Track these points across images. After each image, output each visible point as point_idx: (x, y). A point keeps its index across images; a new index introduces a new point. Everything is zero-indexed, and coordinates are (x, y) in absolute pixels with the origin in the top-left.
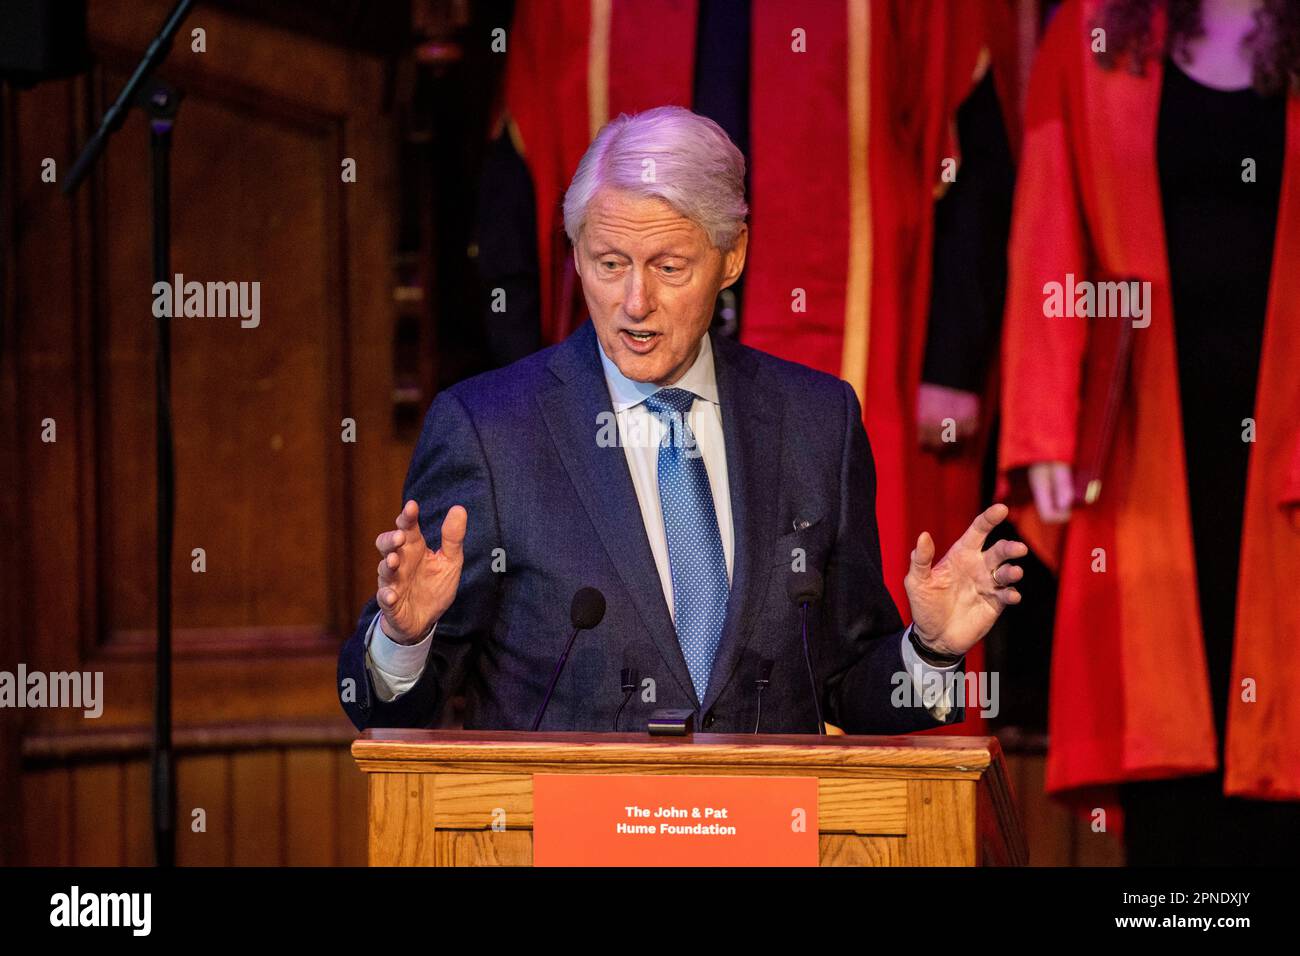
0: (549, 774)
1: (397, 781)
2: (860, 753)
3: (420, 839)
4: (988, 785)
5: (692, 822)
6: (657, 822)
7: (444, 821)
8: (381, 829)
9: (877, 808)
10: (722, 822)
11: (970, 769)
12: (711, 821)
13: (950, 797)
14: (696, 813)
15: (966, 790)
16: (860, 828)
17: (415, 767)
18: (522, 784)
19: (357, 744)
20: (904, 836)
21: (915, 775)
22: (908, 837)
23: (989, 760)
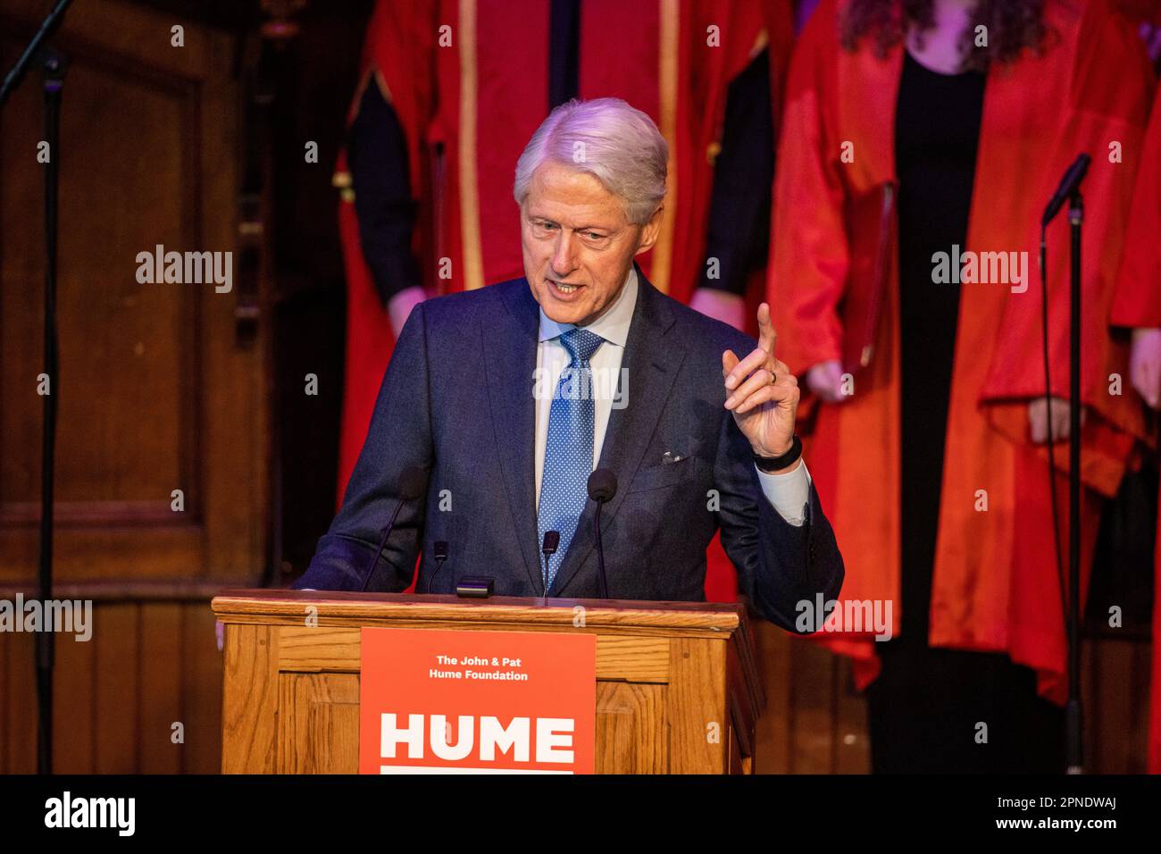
0: (373, 627)
1: (249, 631)
2: (631, 615)
3: (266, 679)
4: (735, 643)
5: (491, 669)
6: (463, 669)
7: (286, 665)
8: (235, 670)
9: (645, 660)
10: (517, 670)
11: (722, 630)
12: (507, 669)
13: (704, 653)
14: (495, 662)
15: (718, 647)
16: (630, 677)
17: (263, 620)
18: (351, 636)
19: (217, 600)
20: (667, 684)
21: (676, 634)
22: (670, 686)
23: (738, 622)
